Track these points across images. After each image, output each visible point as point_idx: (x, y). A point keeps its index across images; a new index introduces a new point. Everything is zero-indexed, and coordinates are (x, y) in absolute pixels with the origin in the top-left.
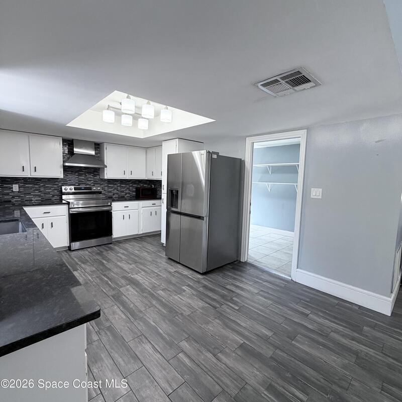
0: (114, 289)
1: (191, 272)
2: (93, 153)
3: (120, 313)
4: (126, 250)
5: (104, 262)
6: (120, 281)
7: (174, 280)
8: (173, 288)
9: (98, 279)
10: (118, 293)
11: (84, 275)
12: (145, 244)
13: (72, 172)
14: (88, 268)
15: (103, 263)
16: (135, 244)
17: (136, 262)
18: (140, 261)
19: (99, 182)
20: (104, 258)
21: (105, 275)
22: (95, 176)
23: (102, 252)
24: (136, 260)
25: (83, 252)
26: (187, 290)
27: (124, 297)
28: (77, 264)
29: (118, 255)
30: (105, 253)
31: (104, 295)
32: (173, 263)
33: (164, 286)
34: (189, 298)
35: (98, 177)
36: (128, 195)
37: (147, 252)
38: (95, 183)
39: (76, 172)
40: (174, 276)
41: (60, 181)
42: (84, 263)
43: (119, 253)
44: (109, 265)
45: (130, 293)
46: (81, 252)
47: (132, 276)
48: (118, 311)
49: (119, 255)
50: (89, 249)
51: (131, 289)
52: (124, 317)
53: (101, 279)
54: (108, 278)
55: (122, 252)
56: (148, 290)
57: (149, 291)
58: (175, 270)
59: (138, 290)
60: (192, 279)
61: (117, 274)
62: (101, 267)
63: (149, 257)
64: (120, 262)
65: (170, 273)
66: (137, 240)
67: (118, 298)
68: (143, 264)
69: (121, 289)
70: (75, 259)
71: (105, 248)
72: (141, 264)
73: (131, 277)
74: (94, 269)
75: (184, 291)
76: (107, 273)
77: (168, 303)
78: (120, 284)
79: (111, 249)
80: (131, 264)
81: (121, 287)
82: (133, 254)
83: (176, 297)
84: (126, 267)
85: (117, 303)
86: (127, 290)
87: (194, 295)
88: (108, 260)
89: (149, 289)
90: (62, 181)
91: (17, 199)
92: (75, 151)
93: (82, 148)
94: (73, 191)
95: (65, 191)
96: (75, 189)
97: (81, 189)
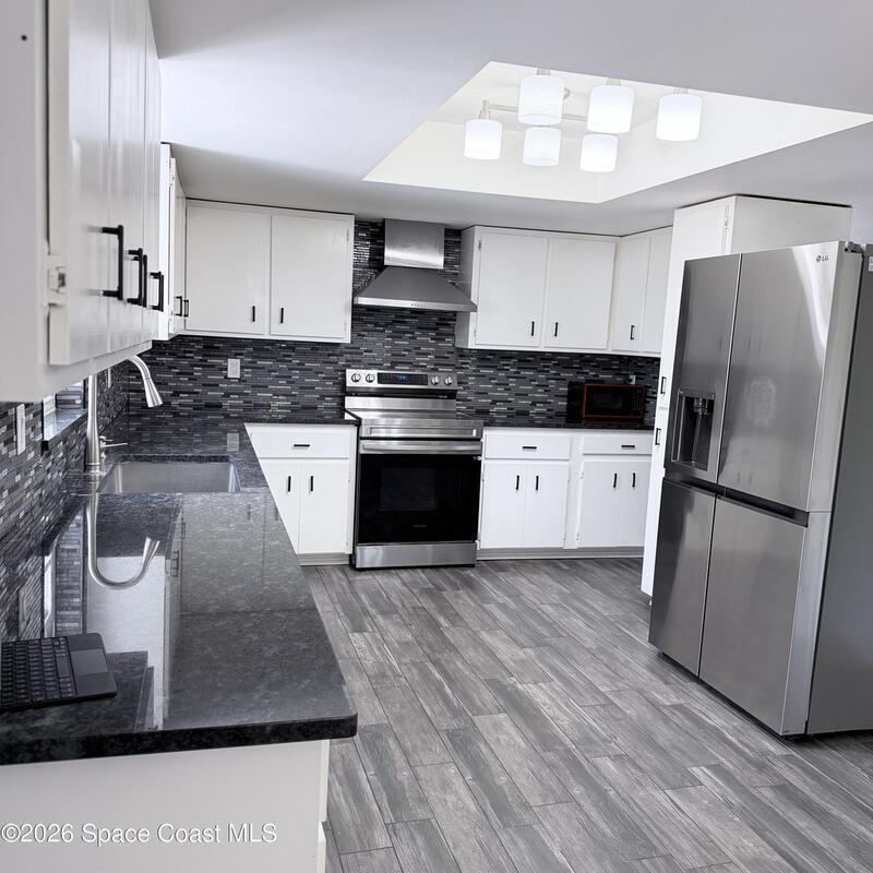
0: (456, 713)
1: (737, 722)
2: (436, 260)
3: (463, 791)
4: (516, 596)
5: (442, 620)
6: (479, 694)
7: (663, 734)
8: (656, 763)
9: (414, 671)
10: (466, 729)
11: (379, 649)
12: (584, 587)
13: (377, 325)
14: (395, 632)
15: (438, 625)
16: (550, 581)
17: (539, 642)
18: (554, 640)
19: (452, 359)
20: (445, 609)
21: (436, 663)
22: (440, 338)
23: (440, 589)
24: (544, 638)
25: (386, 580)
26: (707, 783)
27: (482, 746)
28: (367, 613)
29: (486, 606)
30: (448, 594)
31: (426, 725)
32: (673, 675)
33: (622, 743)
34: (707, 811)
35: (447, 344)
36: (540, 408)
37: (584, 615)
38: (440, 363)
39: (386, 326)
40: (666, 720)
41: (341, 354)
42: (384, 613)
43: (491, 600)
44: (454, 635)
45: (503, 738)
46: (381, 580)
47: (519, 686)
48: (458, 783)
49: (490, 607)
50: (405, 575)
51: (508, 726)
52: (473, 808)
53: (426, 675)
54: (444, 673)
55: (500, 600)
56: (562, 743)
57: (568, 750)
58: (676, 701)
59: (531, 736)
60: (736, 749)
61: (472, 667)
62: (431, 637)
63: (587, 636)
64: (490, 630)
65: (655, 706)
66: (559, 568)
67: (463, 744)
68: (564, 656)
69: (476, 719)
70: (363, 597)
71: (452, 578)
72: (557, 652)
73: (517, 690)
74: (410, 637)
75: (696, 782)
76: (444, 657)
77: (623, 807)
78: (478, 703)
79: (469, 584)
80: (522, 647)
81: (480, 712)
82: (534, 613)
83: (660, 796)
84: (506, 652)
85: (458, 760)
86: (497, 727)
87: (730, 805)
88: (455, 618)
89: (568, 742)
90: (346, 353)
91: (235, 400)
92: (389, 258)
93: (408, 246)
94: (375, 384)
95: (352, 384)
96: (381, 378)
97: (395, 379)
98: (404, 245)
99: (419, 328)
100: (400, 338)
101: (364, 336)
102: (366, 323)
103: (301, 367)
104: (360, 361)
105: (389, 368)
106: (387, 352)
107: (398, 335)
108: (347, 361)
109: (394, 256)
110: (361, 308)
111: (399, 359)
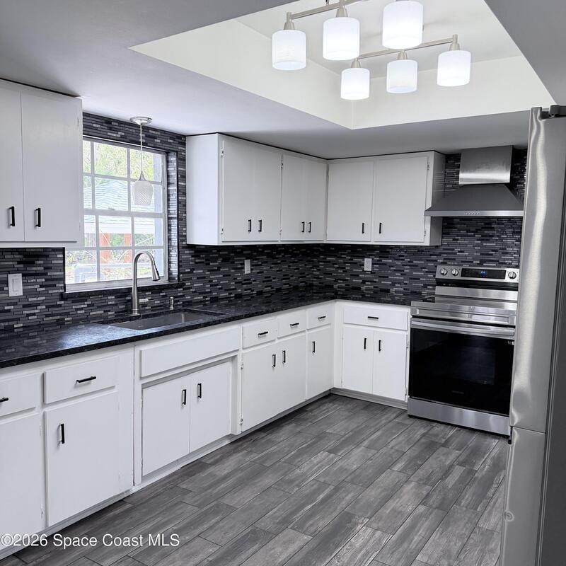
2: (505, 177)
13: (468, 231)
39: (476, 232)
41: (440, 255)
90: (444, 253)
91: (368, 286)
92: (463, 179)
93: (479, 168)
94: (459, 277)
95: (442, 277)
96: (464, 273)
97: (477, 274)
98: (475, 168)
100: (488, 241)
101: (458, 240)
102: (460, 230)
103: (411, 264)
104: (454, 259)
105: (478, 265)
106: (477, 252)
107: (486, 238)
108: (444, 259)
109: (467, 177)
110: (445, 219)
111: (486, 258)
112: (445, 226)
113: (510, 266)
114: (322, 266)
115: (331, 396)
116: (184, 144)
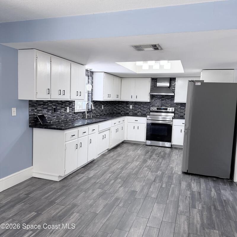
13: (158, 98)
19: (175, 105)
22: (171, 100)
35: (173, 102)
38: (172, 106)
39: (160, 98)
94: (156, 110)
95: (152, 110)
96: (157, 109)
97: (160, 109)
98: (161, 82)
99: (167, 99)
100: (163, 101)
103: (143, 107)
104: (155, 105)
105: (160, 107)
107: (162, 100)
109: (159, 84)
110: (152, 95)
111: (163, 105)
112: (152, 97)
113: (168, 107)
114: (117, 107)
115: (123, 143)
116: (93, 74)
